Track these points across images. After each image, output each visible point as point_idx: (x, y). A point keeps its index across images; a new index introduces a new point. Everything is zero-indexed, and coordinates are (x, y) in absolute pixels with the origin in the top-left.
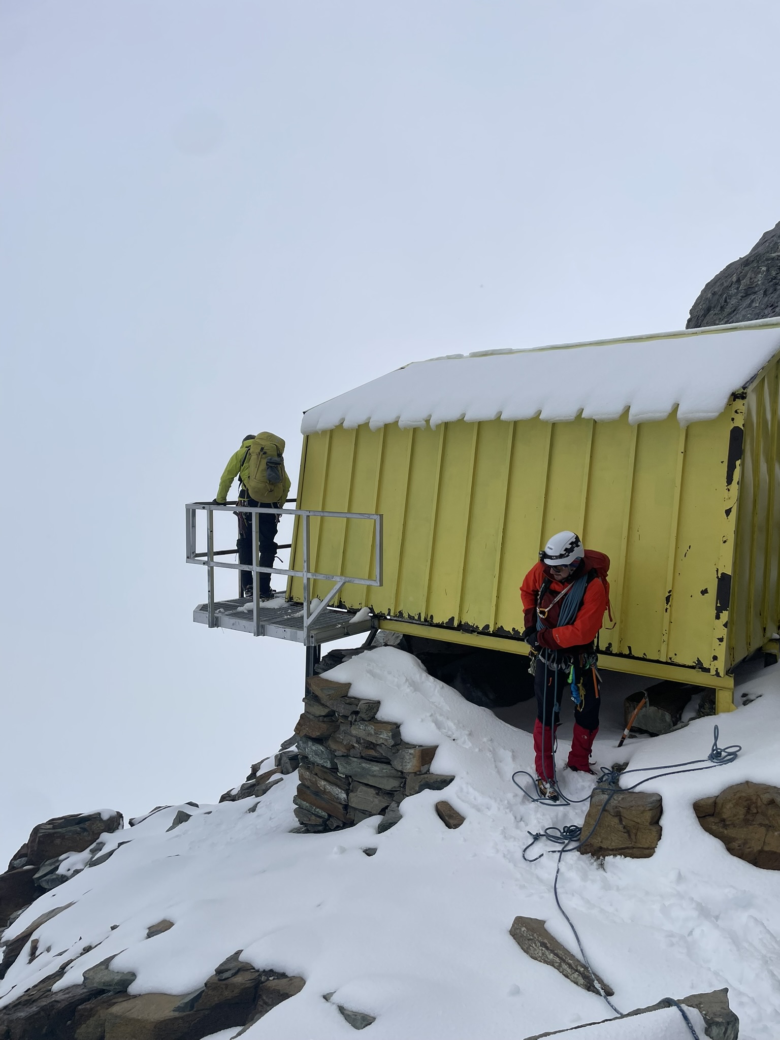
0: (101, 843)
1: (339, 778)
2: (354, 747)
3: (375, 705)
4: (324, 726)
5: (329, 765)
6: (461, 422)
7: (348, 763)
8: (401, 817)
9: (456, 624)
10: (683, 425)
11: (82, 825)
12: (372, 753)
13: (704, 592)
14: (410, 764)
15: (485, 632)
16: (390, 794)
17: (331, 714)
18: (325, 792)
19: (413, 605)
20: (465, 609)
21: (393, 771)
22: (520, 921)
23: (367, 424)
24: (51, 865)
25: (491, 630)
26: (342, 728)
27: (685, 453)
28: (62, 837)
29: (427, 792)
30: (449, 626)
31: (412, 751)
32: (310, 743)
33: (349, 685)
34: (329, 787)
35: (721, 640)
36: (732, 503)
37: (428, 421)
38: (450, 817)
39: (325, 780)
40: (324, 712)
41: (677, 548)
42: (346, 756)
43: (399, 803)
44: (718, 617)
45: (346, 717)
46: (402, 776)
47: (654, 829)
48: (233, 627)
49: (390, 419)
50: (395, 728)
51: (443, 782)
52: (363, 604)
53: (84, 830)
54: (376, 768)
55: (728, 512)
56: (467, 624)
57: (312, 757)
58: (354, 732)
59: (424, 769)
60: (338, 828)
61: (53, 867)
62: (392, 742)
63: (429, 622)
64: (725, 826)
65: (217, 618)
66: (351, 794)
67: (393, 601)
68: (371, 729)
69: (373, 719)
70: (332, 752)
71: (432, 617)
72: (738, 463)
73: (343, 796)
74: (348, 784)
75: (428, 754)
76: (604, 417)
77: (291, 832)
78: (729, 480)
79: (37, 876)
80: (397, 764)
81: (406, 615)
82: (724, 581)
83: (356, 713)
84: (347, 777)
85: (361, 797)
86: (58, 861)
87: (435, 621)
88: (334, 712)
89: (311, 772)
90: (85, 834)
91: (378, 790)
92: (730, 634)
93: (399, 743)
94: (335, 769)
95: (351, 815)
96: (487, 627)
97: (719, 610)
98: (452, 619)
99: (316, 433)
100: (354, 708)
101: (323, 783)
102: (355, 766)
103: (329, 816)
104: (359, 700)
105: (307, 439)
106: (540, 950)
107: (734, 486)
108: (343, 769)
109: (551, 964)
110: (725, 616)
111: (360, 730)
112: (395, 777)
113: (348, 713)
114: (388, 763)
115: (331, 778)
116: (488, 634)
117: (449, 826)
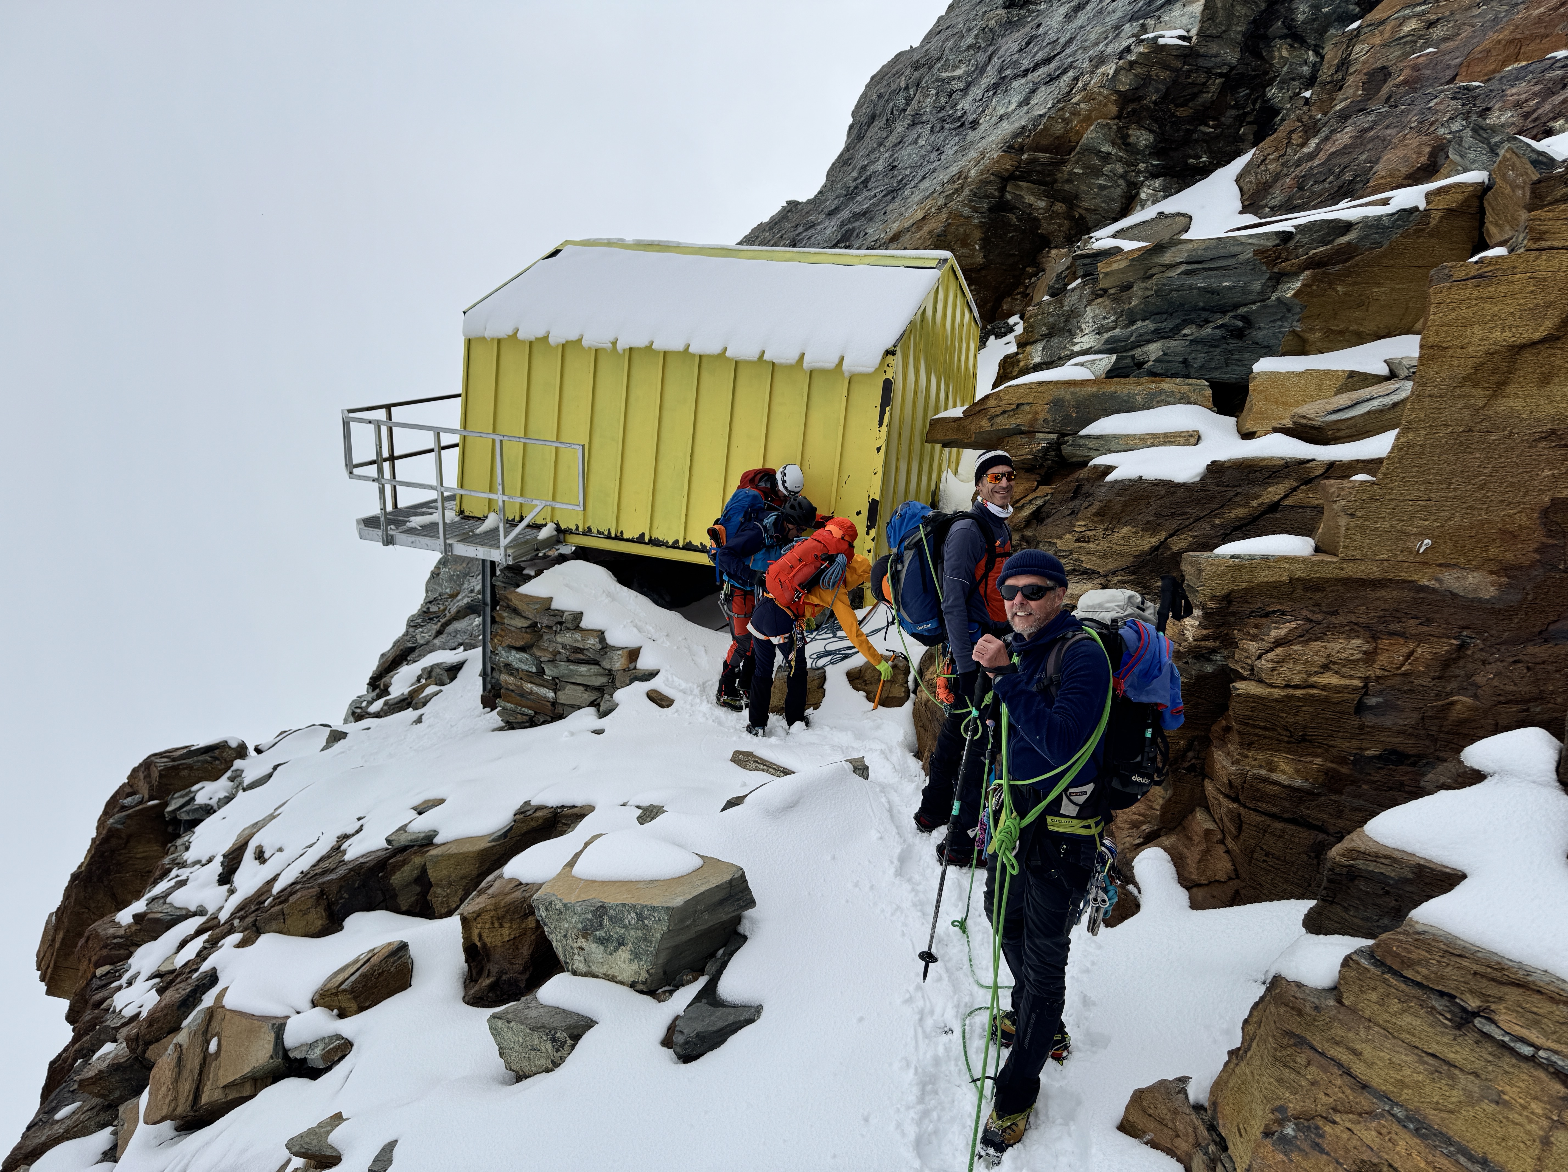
0: (236, 770)
1: (547, 681)
2: (559, 653)
3: (578, 616)
4: (528, 636)
5: (534, 670)
6: (649, 348)
7: (556, 667)
8: (617, 705)
9: (647, 539)
10: (847, 375)
11: (210, 754)
12: (580, 656)
13: (859, 513)
14: (618, 663)
15: (675, 546)
16: (600, 690)
17: (535, 624)
18: (531, 693)
19: (602, 521)
20: (655, 526)
21: (601, 670)
22: (737, 753)
23: (545, 339)
24: (182, 796)
25: (681, 544)
26: (546, 637)
27: (848, 396)
28: (190, 767)
29: (636, 684)
30: (640, 540)
31: (620, 652)
32: (513, 652)
33: (551, 599)
34: (535, 689)
35: (869, 551)
36: (882, 442)
37: (614, 343)
38: (661, 700)
39: (531, 683)
40: (526, 623)
41: (839, 476)
42: (553, 661)
43: (611, 695)
44: (868, 534)
45: (549, 627)
46: (610, 673)
47: (821, 690)
48: (412, 545)
49: (573, 336)
50: (601, 635)
51: (650, 675)
52: (549, 519)
53: (216, 759)
54: (583, 669)
55: (879, 449)
56: (657, 539)
57: (516, 664)
58: (559, 639)
59: (632, 666)
60: (545, 722)
61: (187, 798)
62: (599, 646)
63: (619, 538)
64: (866, 685)
65: (392, 536)
66: (559, 693)
67: (581, 517)
68: (578, 636)
69: (577, 628)
70: (537, 658)
71: (622, 533)
72: (888, 409)
73: (551, 695)
74: (555, 684)
75: (634, 654)
76: (783, 361)
77: (494, 730)
78: (881, 424)
79: (169, 809)
80: (606, 664)
81: (594, 531)
82: (874, 506)
83: (561, 623)
84: (553, 678)
85: (567, 695)
86: (190, 792)
87: (625, 536)
88: (536, 623)
89: (515, 677)
90: (217, 762)
91: (587, 687)
92: (876, 548)
93: (605, 648)
94: (541, 672)
95: (559, 710)
96: (677, 542)
97: (869, 528)
98: (643, 535)
99: (483, 339)
100: (559, 619)
101: (529, 685)
102: (563, 668)
103: (536, 713)
104: (563, 612)
105: (469, 342)
106: (753, 765)
107: (884, 428)
108: (549, 672)
109: (762, 770)
110: (873, 532)
111: (567, 638)
112: (602, 675)
113: (551, 623)
114: (597, 663)
115: (538, 681)
116: (678, 548)
117: (662, 706)
